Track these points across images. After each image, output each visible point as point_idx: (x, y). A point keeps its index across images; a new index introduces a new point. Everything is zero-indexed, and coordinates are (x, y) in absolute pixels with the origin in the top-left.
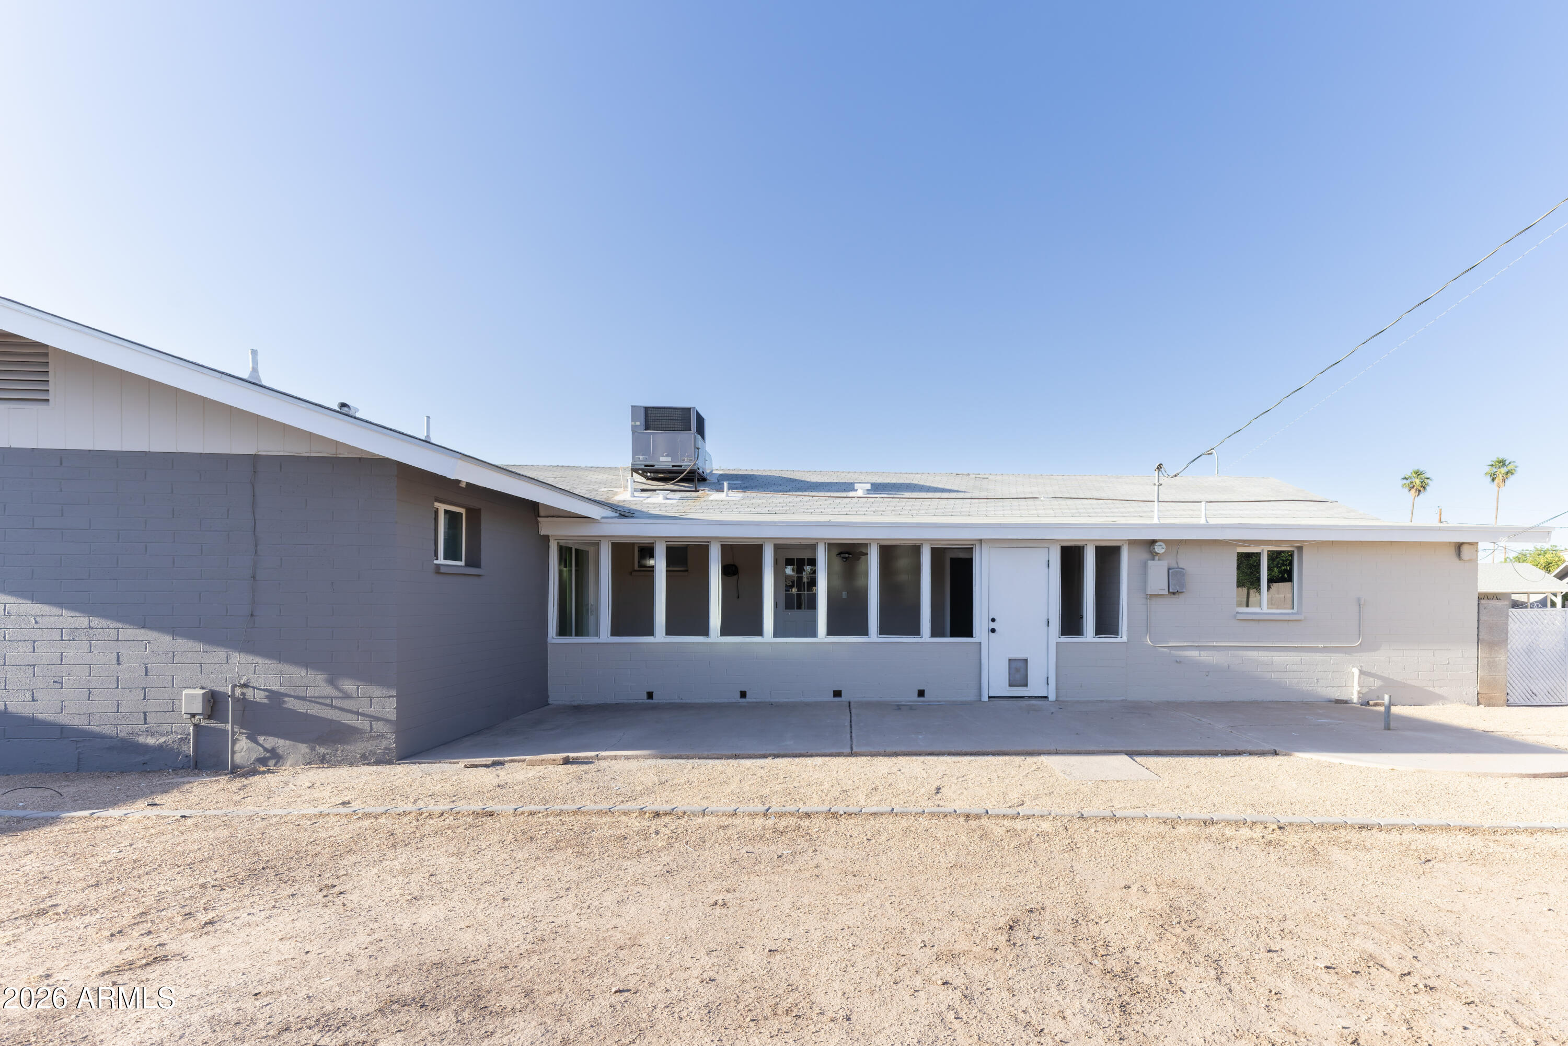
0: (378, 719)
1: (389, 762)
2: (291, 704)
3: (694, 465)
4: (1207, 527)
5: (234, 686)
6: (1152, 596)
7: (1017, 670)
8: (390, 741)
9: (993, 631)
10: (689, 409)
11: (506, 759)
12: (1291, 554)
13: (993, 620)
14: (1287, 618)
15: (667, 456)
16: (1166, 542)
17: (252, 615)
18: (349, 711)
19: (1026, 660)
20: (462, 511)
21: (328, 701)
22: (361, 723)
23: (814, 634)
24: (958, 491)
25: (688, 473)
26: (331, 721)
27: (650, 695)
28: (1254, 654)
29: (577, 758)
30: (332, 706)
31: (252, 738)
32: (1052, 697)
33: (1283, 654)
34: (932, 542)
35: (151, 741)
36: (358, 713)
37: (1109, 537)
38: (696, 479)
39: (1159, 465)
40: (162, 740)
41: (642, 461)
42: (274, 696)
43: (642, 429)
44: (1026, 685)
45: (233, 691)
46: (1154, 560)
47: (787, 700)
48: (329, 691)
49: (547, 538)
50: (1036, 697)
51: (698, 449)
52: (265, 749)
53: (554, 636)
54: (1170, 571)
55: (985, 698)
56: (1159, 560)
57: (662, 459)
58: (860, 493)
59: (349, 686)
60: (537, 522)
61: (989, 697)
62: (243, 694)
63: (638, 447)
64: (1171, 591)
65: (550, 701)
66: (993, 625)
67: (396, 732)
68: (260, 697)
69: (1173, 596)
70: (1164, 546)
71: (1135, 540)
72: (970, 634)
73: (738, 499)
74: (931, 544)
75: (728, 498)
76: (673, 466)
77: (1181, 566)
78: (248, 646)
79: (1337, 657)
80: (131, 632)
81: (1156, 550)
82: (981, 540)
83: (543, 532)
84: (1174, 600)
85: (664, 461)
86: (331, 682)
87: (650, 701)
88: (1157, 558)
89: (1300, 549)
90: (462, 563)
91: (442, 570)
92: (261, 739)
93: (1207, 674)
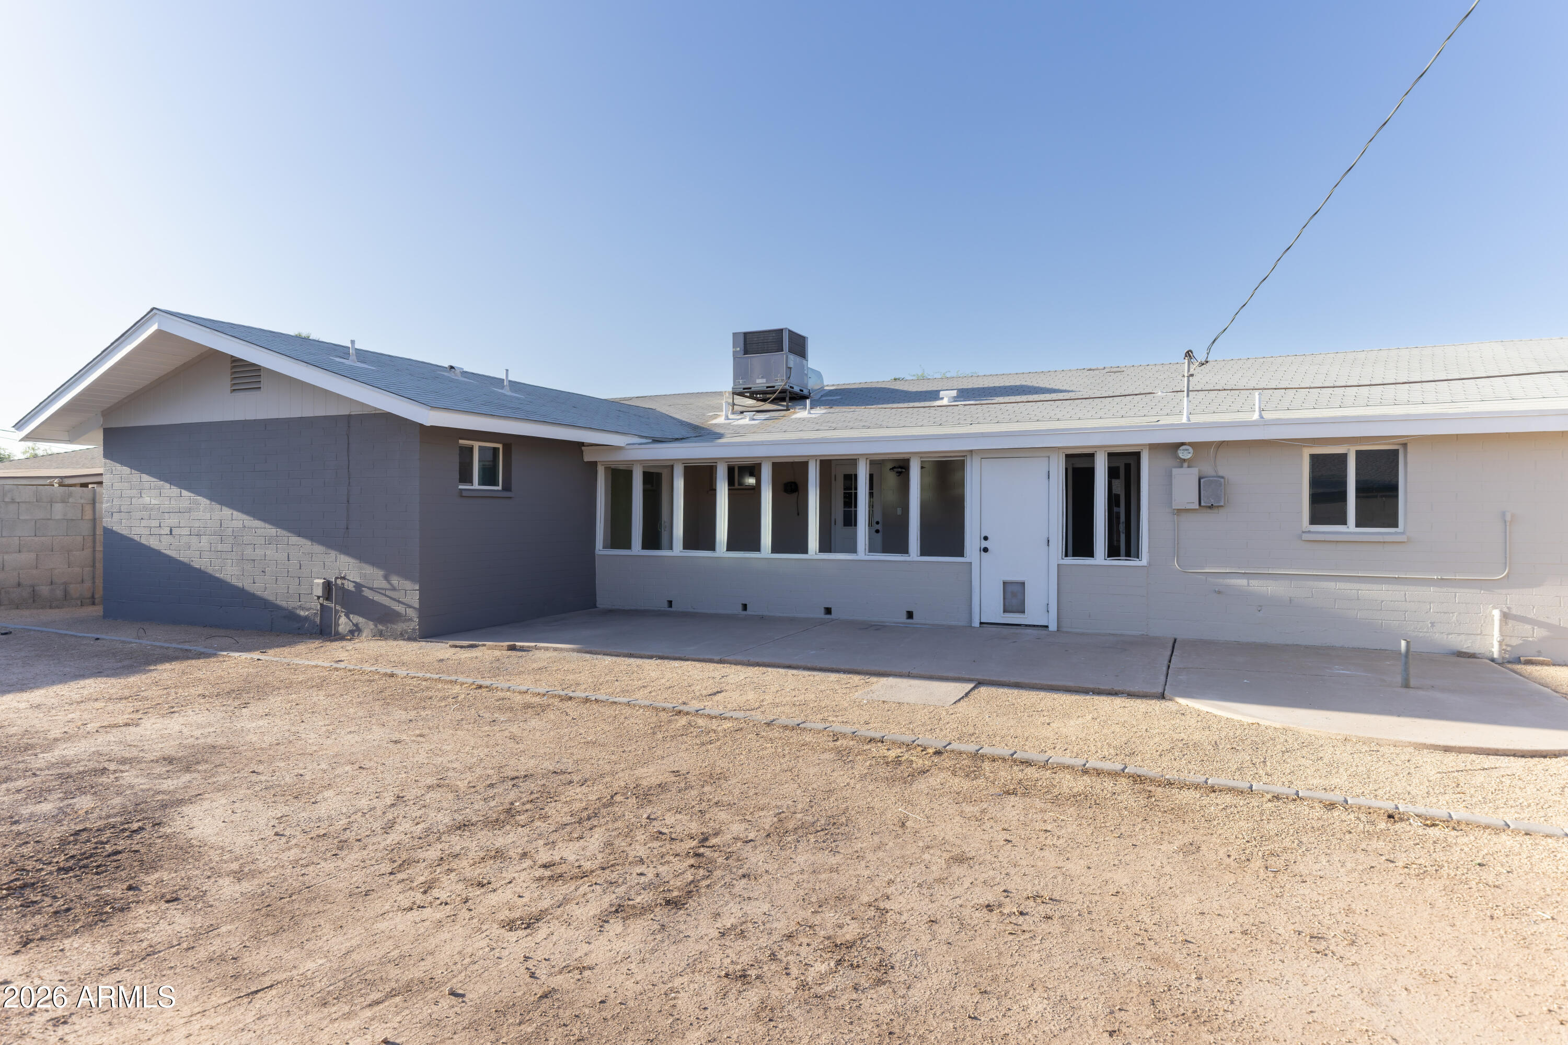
0: (410, 607)
1: (414, 640)
2: (367, 593)
3: (785, 385)
4: (1263, 423)
5: (336, 578)
6: (1179, 511)
7: (1014, 595)
8: (415, 624)
9: (986, 550)
10: (782, 330)
11: (480, 643)
12: (1396, 452)
13: (986, 538)
14: (1380, 538)
15: (762, 377)
16: (1193, 445)
17: (347, 528)
18: (394, 599)
19: (1023, 584)
20: (500, 446)
21: (383, 592)
22: (400, 608)
23: (805, 550)
24: (1069, 391)
25: (780, 393)
26: (385, 606)
27: (670, 603)
28: (1331, 585)
29: (523, 647)
30: (385, 595)
31: (347, 616)
32: (1053, 627)
33: (1375, 587)
34: (923, 455)
35: (302, 613)
36: (399, 602)
37: (1124, 442)
38: (787, 399)
39: (1188, 352)
40: (307, 613)
41: (742, 384)
42: (358, 586)
43: (741, 355)
44: (1023, 612)
45: (336, 581)
46: (1182, 467)
47: (781, 615)
48: (384, 584)
49: (594, 465)
50: (1034, 626)
51: (790, 368)
52: (353, 624)
53: (601, 548)
54: (1202, 480)
55: (976, 624)
56: (1189, 467)
57: (758, 381)
58: (945, 402)
59: (395, 581)
60: (582, 452)
61: (981, 623)
62: (343, 584)
63: (740, 371)
64: (1203, 504)
65: (598, 606)
66: (985, 544)
67: (419, 617)
68: (350, 587)
69: (1209, 511)
70: (1191, 450)
71: (1159, 444)
72: (961, 554)
73: (817, 415)
74: (921, 457)
75: (810, 416)
76: (767, 387)
77: (1221, 474)
78: (344, 549)
79: (1463, 594)
80: (294, 539)
81: (1181, 455)
82: (971, 451)
83: (586, 459)
84: (1209, 518)
85: (760, 383)
86: (386, 578)
87: (670, 609)
88: (1186, 465)
89: (1405, 445)
90: (500, 488)
91: (464, 494)
92: (351, 616)
93: (1259, 609)
